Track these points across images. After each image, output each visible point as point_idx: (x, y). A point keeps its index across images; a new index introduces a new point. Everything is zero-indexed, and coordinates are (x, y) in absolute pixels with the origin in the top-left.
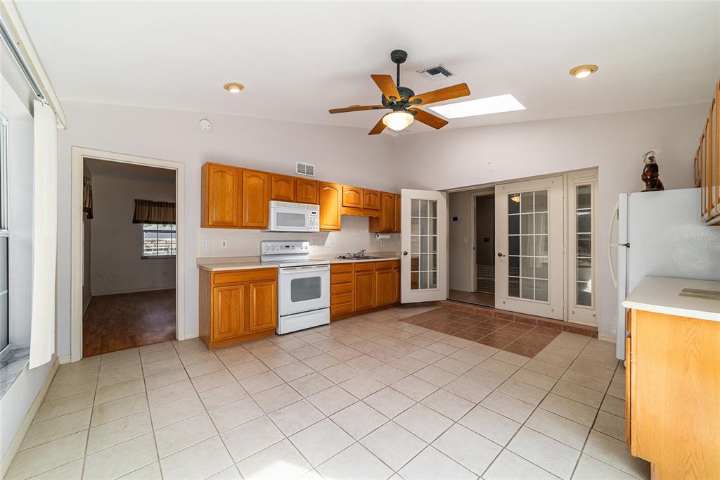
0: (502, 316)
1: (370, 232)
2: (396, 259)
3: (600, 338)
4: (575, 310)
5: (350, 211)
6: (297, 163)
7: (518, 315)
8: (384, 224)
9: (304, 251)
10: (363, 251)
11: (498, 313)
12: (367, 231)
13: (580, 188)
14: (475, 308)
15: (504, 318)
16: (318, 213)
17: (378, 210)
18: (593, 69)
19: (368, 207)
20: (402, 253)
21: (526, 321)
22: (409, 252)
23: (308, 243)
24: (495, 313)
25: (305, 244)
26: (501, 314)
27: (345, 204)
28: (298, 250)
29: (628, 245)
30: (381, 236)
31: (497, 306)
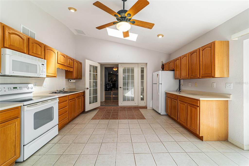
0: (122, 108)
1: (66, 78)
2: (83, 91)
3: (148, 109)
4: (141, 102)
5: (61, 67)
6: (22, 26)
7: (127, 107)
8: (75, 75)
9: (30, 90)
10: (64, 88)
11: (121, 107)
12: (65, 78)
13: (142, 68)
14: (113, 107)
15: (123, 108)
16: (45, 65)
17: (72, 68)
18: (163, 36)
19: (69, 66)
20: (86, 89)
21: (129, 108)
22: (89, 88)
23: (33, 85)
24: (120, 107)
25: (30, 86)
26: (122, 107)
27: (59, 62)
28: (25, 90)
29: (161, 84)
30: (72, 81)
31: (119, 105)
